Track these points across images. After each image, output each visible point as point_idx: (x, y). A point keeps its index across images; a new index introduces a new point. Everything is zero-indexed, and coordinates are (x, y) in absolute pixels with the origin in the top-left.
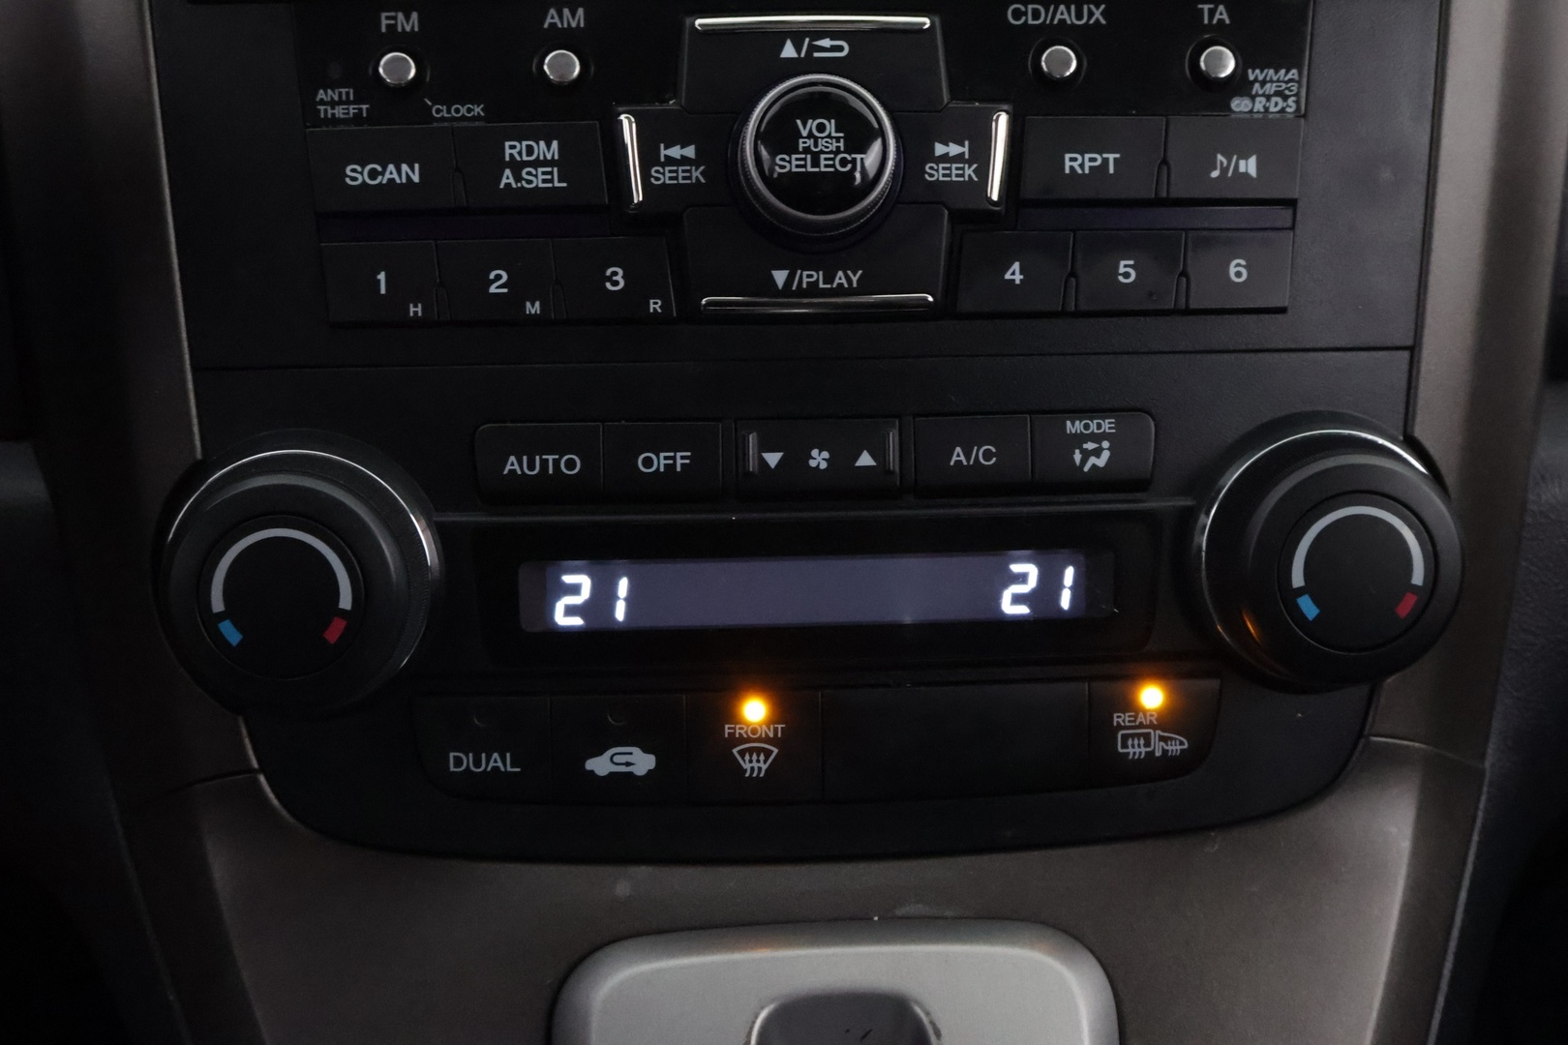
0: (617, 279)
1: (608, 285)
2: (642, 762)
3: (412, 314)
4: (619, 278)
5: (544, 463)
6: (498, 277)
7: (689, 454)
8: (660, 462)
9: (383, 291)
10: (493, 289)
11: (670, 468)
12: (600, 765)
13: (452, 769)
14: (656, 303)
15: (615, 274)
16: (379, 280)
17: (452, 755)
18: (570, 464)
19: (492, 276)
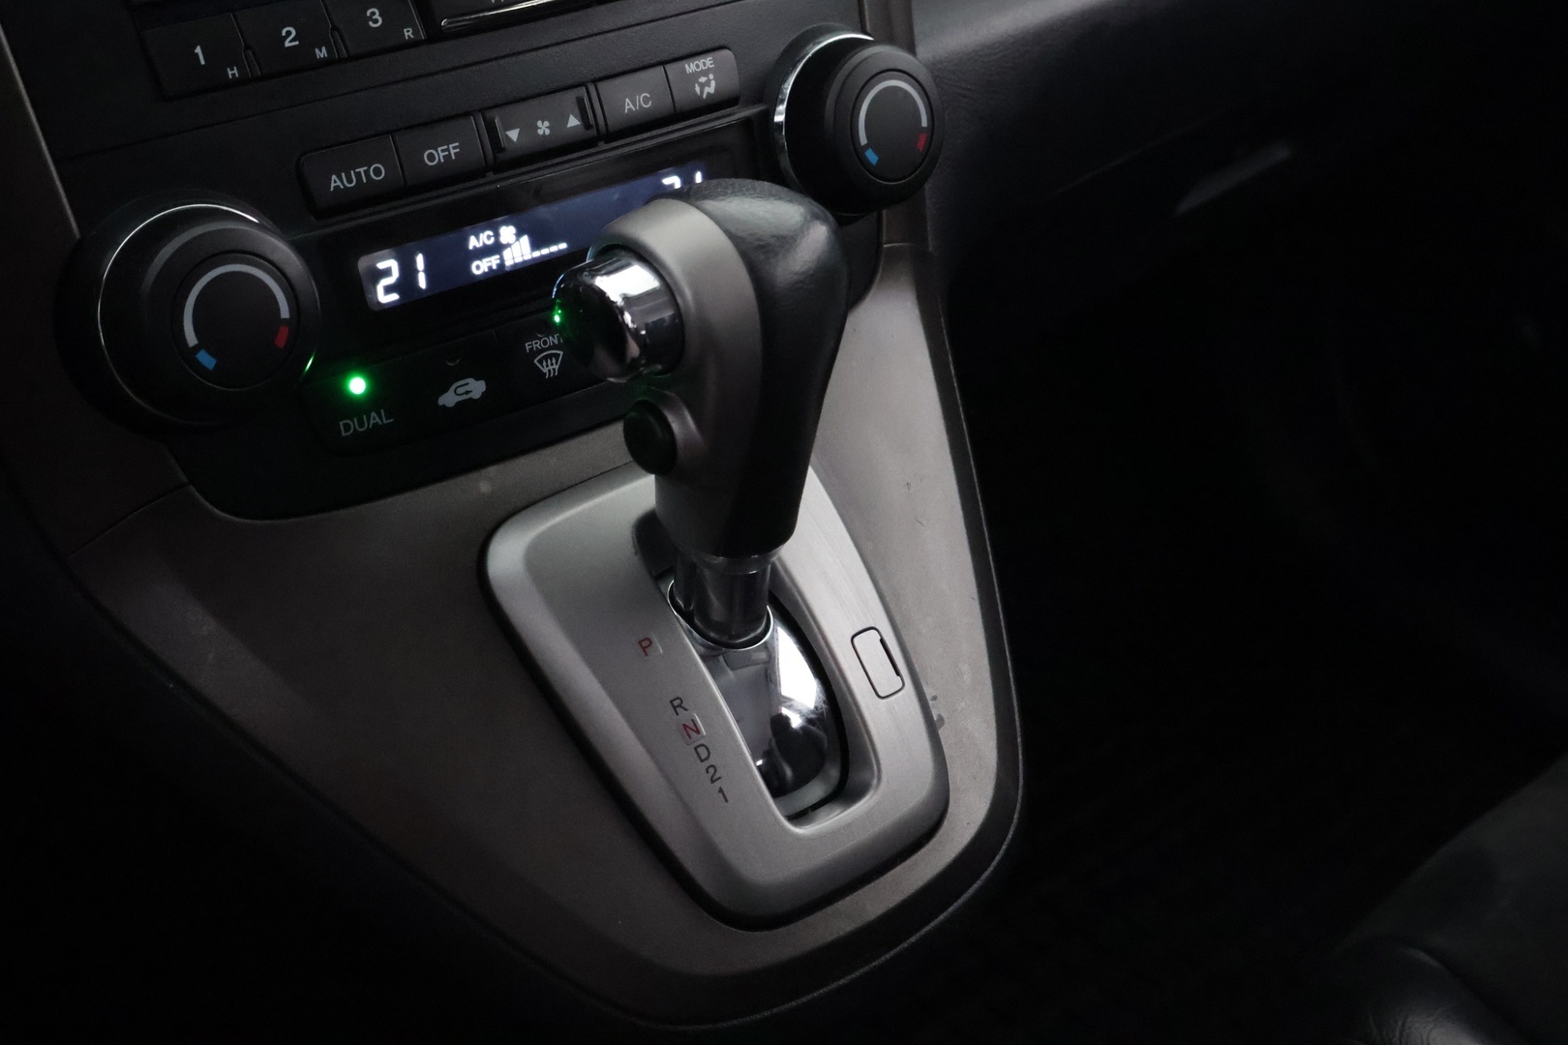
0: (376, 18)
1: (371, 23)
2: (476, 388)
3: (231, 77)
4: (377, 16)
5: (358, 175)
6: (289, 33)
7: (457, 144)
8: (440, 154)
9: (203, 62)
10: (287, 44)
11: (448, 158)
12: (449, 399)
13: (344, 434)
14: (408, 31)
15: (373, 13)
16: (197, 54)
17: (341, 423)
18: (377, 172)
19: (284, 33)
